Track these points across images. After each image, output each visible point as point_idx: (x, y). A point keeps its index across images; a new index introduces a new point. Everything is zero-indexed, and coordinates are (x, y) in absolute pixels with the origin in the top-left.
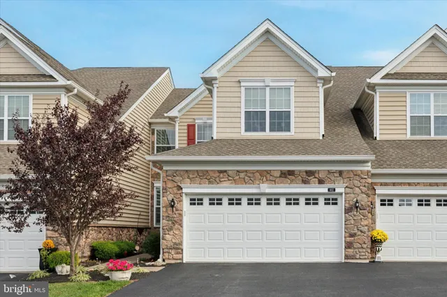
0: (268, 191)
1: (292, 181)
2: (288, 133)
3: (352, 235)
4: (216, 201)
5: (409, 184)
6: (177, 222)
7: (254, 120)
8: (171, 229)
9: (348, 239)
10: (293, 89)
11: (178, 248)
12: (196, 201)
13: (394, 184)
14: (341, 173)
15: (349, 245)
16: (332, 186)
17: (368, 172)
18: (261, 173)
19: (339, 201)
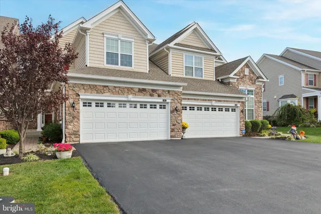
0: (132, 99)
1: (144, 95)
2: (131, 68)
3: (174, 125)
4: (99, 104)
5: (195, 99)
6: (76, 117)
7: (112, 58)
8: (72, 122)
9: (172, 127)
10: (133, 43)
11: (76, 134)
12: (87, 104)
13: (188, 99)
14: (169, 91)
15: (172, 130)
16: (165, 98)
17: (181, 92)
18: (128, 89)
19: (166, 107)
